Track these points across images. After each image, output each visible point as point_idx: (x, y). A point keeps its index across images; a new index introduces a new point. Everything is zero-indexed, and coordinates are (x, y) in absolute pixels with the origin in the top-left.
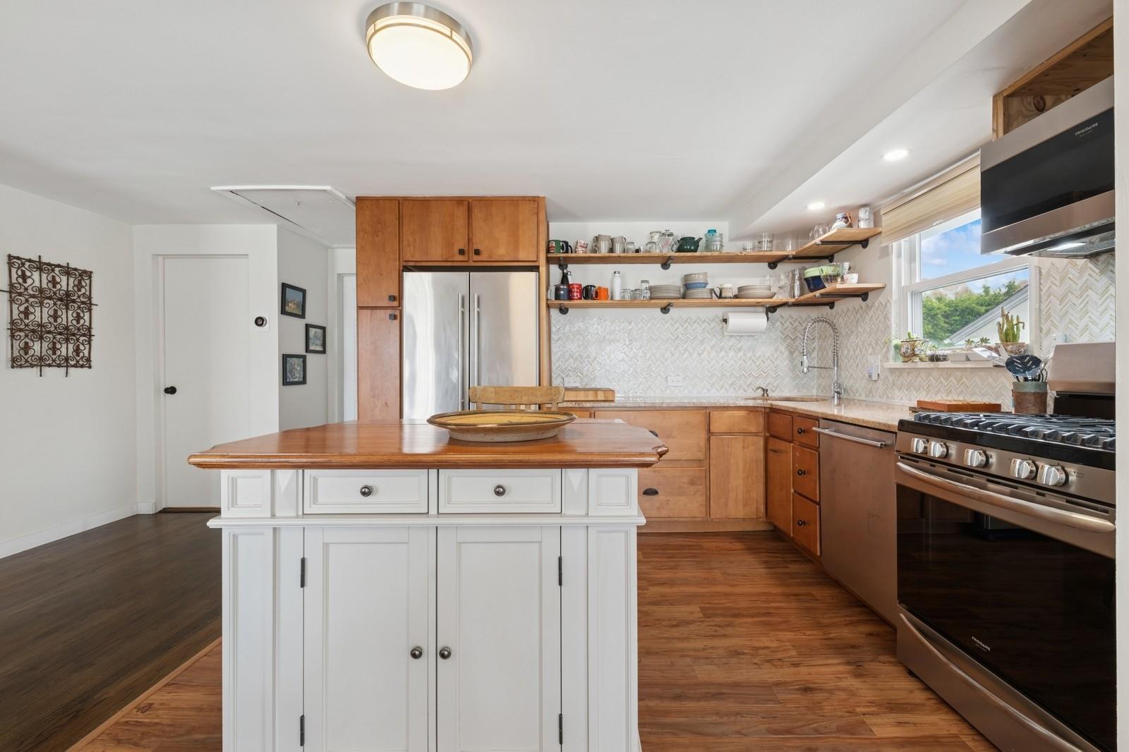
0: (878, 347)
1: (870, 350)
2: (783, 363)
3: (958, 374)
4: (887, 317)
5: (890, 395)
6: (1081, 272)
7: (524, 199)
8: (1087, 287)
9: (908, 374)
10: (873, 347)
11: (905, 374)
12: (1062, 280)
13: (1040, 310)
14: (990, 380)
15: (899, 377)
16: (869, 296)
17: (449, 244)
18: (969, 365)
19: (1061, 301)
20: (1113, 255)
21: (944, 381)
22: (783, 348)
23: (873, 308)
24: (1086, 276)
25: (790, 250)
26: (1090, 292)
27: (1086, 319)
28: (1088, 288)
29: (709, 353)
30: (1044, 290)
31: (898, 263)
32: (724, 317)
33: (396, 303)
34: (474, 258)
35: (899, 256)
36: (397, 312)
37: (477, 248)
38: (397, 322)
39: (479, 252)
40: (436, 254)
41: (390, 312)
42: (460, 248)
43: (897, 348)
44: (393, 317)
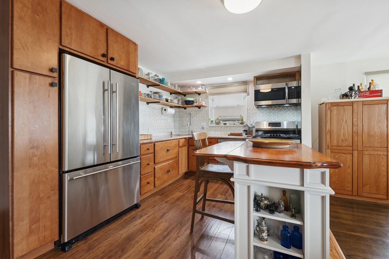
0: (205, 121)
1: (202, 121)
3: (229, 127)
4: (207, 113)
5: (209, 133)
6: (255, 110)
9: (215, 127)
10: (203, 121)
11: (214, 127)
12: (252, 111)
13: (248, 116)
14: (237, 128)
15: (212, 128)
16: (201, 108)
17: (96, 49)
18: (234, 125)
19: (252, 115)
21: (225, 129)
23: (203, 111)
24: (256, 111)
26: (257, 113)
27: (256, 118)
28: (256, 113)
29: (158, 120)
30: (248, 112)
31: (210, 101)
32: (164, 109)
33: (56, 75)
34: (110, 61)
35: (210, 99)
36: (57, 81)
37: (110, 56)
38: (56, 89)
39: (112, 59)
40: (88, 50)
41: (50, 80)
42: (103, 52)
43: (212, 121)
44: (52, 85)
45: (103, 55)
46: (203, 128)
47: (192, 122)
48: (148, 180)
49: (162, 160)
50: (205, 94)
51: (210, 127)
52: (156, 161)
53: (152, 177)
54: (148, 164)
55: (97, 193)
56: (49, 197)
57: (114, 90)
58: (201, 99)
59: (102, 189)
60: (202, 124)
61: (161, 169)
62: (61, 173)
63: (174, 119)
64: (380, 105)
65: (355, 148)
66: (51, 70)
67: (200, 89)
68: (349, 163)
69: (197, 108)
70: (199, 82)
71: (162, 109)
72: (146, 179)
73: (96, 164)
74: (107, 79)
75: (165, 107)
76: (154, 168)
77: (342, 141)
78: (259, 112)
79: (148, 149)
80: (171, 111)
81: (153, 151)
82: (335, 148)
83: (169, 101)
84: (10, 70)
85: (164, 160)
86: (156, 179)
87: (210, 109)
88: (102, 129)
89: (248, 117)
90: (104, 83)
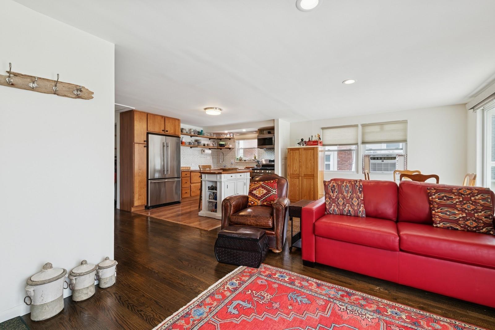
0: (233, 158)
1: (231, 158)
2: (211, 161)
4: (235, 153)
7: (177, 119)
8: (264, 153)
9: (239, 163)
15: (237, 164)
17: (160, 128)
18: (250, 162)
19: (261, 154)
20: (274, 149)
22: (211, 157)
23: (232, 152)
25: (215, 137)
29: (199, 158)
31: (237, 144)
32: (203, 150)
33: (146, 143)
34: (166, 132)
35: (237, 143)
36: (146, 145)
37: (166, 130)
38: (146, 148)
39: (167, 131)
40: (157, 130)
41: (144, 145)
42: (163, 129)
43: (237, 159)
44: (145, 147)
45: (163, 131)
46: (232, 164)
47: (225, 159)
48: (186, 191)
49: (196, 182)
50: (233, 139)
51: (236, 162)
52: (192, 182)
53: (189, 190)
54: (186, 183)
55: (160, 191)
56: (144, 188)
57: (168, 145)
58: (229, 143)
59: (163, 189)
60: (232, 160)
61: (195, 187)
62: (148, 179)
63: (212, 157)
64: (311, 150)
65: (300, 175)
66: (145, 141)
67: (228, 136)
68: (297, 183)
69: (229, 149)
70: (226, 132)
71: (202, 150)
72: (185, 190)
73: (160, 178)
74: (164, 141)
75: (204, 149)
76: (191, 186)
77: (295, 171)
78: (265, 152)
79: (186, 175)
80: (208, 152)
81: (189, 176)
82: (292, 175)
83: (206, 145)
84: (133, 143)
85: (198, 182)
86: (191, 192)
87: (236, 150)
88: (163, 163)
89: (259, 156)
90: (163, 143)
